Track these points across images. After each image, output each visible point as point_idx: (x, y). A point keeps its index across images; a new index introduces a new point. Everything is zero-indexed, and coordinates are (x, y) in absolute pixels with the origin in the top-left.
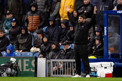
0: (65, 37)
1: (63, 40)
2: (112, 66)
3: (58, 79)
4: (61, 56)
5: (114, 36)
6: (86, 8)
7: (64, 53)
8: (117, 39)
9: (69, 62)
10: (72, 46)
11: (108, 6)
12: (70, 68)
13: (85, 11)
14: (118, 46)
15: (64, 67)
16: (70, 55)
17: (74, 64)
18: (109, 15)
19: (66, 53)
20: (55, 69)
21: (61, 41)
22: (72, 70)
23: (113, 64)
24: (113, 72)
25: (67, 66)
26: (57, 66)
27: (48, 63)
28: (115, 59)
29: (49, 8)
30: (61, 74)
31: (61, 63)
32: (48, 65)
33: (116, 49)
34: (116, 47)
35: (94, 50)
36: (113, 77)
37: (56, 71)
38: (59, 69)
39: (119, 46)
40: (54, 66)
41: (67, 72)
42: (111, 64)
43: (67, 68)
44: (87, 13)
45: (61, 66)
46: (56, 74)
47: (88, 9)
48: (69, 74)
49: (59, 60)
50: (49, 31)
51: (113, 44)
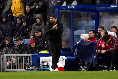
0: (18, 33)
1: (16, 35)
2: (63, 60)
3: (12, 73)
4: (14, 52)
5: (66, 31)
6: (38, 4)
7: (17, 48)
8: (68, 34)
9: (22, 57)
10: (25, 41)
11: (59, 2)
12: (23, 63)
13: (37, 7)
14: (69, 41)
15: (17, 62)
16: (23, 50)
17: (27, 59)
18: (60, 10)
19: (19, 48)
20: (8, 64)
21: (14, 36)
22: (25, 65)
23: (64, 58)
24: (65, 66)
25: (20, 61)
26: (10, 60)
27: (2, 58)
28: (67, 53)
29: (2, 4)
30: (15, 69)
31: (14, 58)
32: (2, 60)
33: (68, 43)
34: (67, 42)
35: (46, 45)
36: (65, 71)
37: (10, 66)
38: (13, 63)
39: (71, 41)
40: (8, 61)
41: (20, 66)
42: (63, 58)
43: (20, 63)
44: (39, 8)
45: (15, 61)
46: (10, 68)
47: (39, 5)
48: (22, 68)
49: (13, 55)
50: (2, 26)
51: (64, 38)
